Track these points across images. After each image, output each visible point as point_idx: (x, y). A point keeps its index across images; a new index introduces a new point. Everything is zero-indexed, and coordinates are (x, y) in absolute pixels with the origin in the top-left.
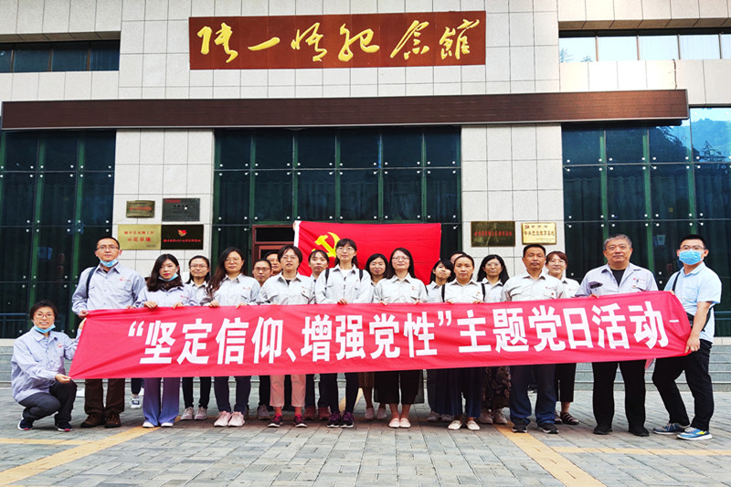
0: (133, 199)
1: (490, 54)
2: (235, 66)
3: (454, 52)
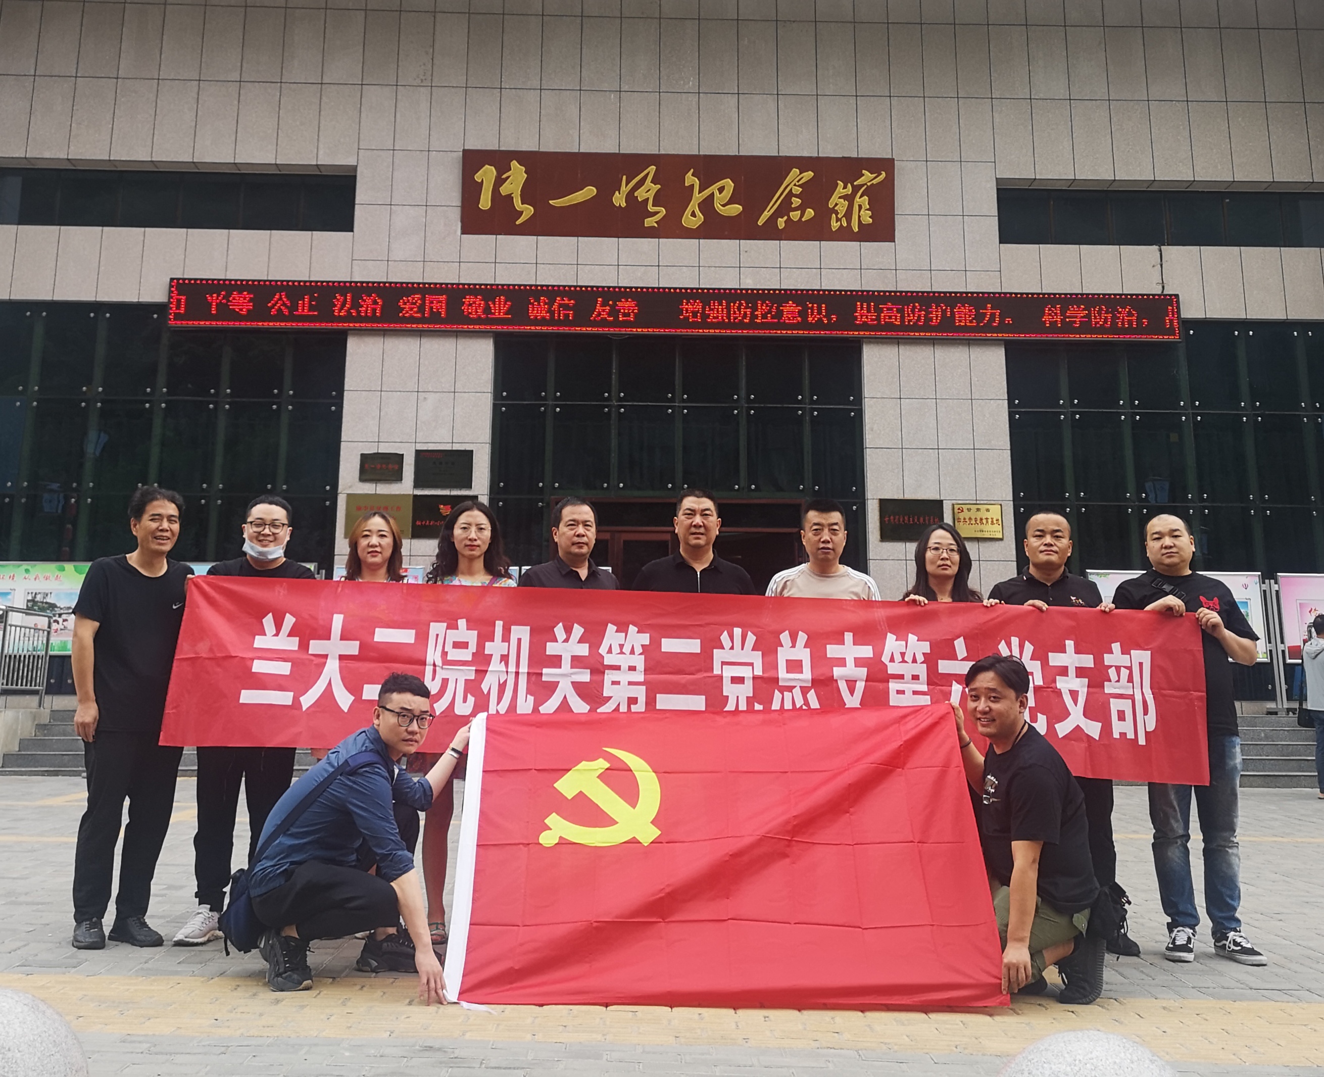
0: (371, 450)
1: (901, 226)
2: (528, 229)
3: (849, 221)
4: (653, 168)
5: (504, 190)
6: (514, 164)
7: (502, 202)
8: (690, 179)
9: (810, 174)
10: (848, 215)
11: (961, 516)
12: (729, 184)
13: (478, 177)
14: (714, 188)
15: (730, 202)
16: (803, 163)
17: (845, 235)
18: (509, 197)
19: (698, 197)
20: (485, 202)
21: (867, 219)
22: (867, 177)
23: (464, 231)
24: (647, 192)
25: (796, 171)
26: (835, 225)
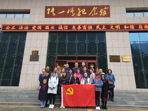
1: (111, 15)
2: (55, 17)
3: (103, 14)
4: (73, 8)
5: (51, 12)
6: (53, 8)
7: (51, 13)
8: (79, 9)
9: (97, 8)
10: (103, 13)
11: (123, 58)
12: (84, 10)
13: (47, 10)
14: (82, 10)
15: (84, 12)
16: (96, 6)
17: (102, 16)
18: (52, 13)
19: (80, 12)
20: (48, 13)
21: (106, 14)
22: (106, 8)
23: (45, 18)
24: (72, 11)
25: (94, 8)
26: (101, 15)
